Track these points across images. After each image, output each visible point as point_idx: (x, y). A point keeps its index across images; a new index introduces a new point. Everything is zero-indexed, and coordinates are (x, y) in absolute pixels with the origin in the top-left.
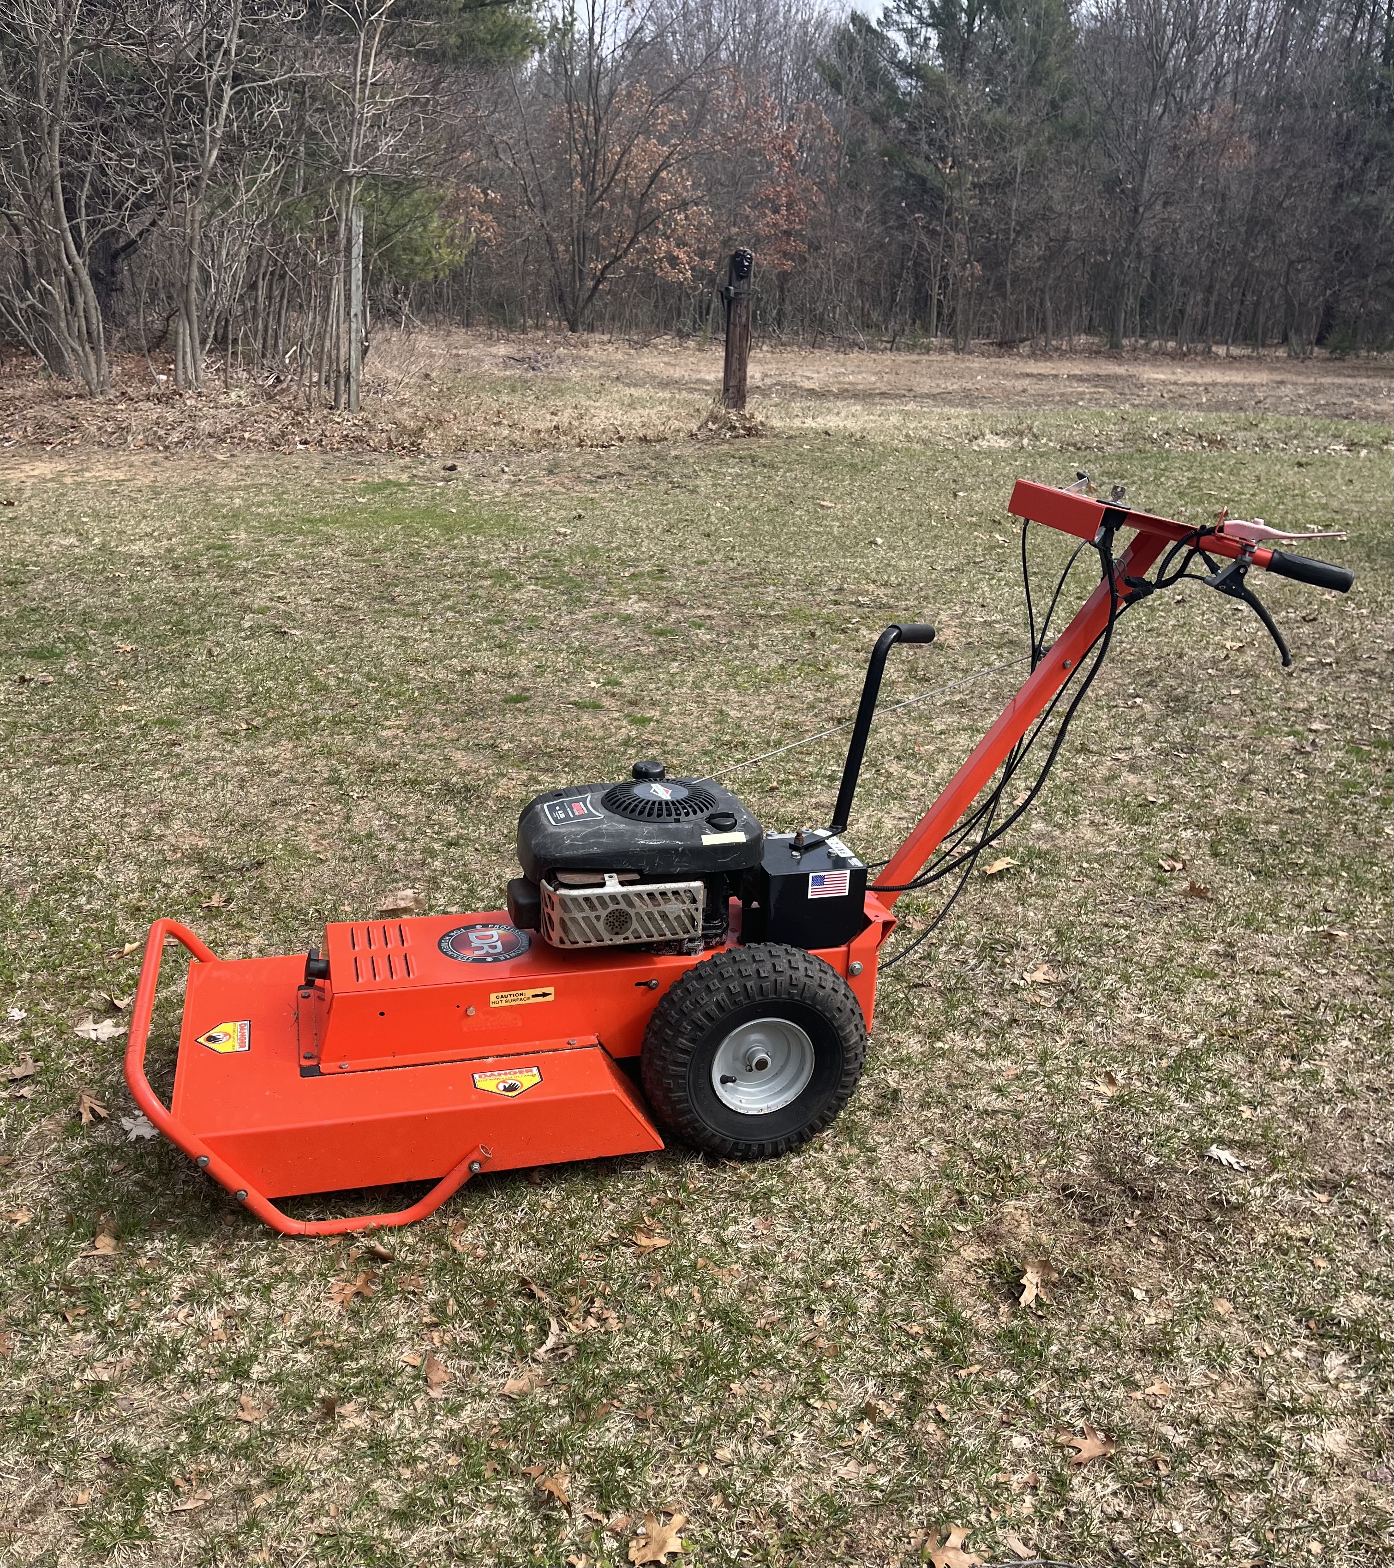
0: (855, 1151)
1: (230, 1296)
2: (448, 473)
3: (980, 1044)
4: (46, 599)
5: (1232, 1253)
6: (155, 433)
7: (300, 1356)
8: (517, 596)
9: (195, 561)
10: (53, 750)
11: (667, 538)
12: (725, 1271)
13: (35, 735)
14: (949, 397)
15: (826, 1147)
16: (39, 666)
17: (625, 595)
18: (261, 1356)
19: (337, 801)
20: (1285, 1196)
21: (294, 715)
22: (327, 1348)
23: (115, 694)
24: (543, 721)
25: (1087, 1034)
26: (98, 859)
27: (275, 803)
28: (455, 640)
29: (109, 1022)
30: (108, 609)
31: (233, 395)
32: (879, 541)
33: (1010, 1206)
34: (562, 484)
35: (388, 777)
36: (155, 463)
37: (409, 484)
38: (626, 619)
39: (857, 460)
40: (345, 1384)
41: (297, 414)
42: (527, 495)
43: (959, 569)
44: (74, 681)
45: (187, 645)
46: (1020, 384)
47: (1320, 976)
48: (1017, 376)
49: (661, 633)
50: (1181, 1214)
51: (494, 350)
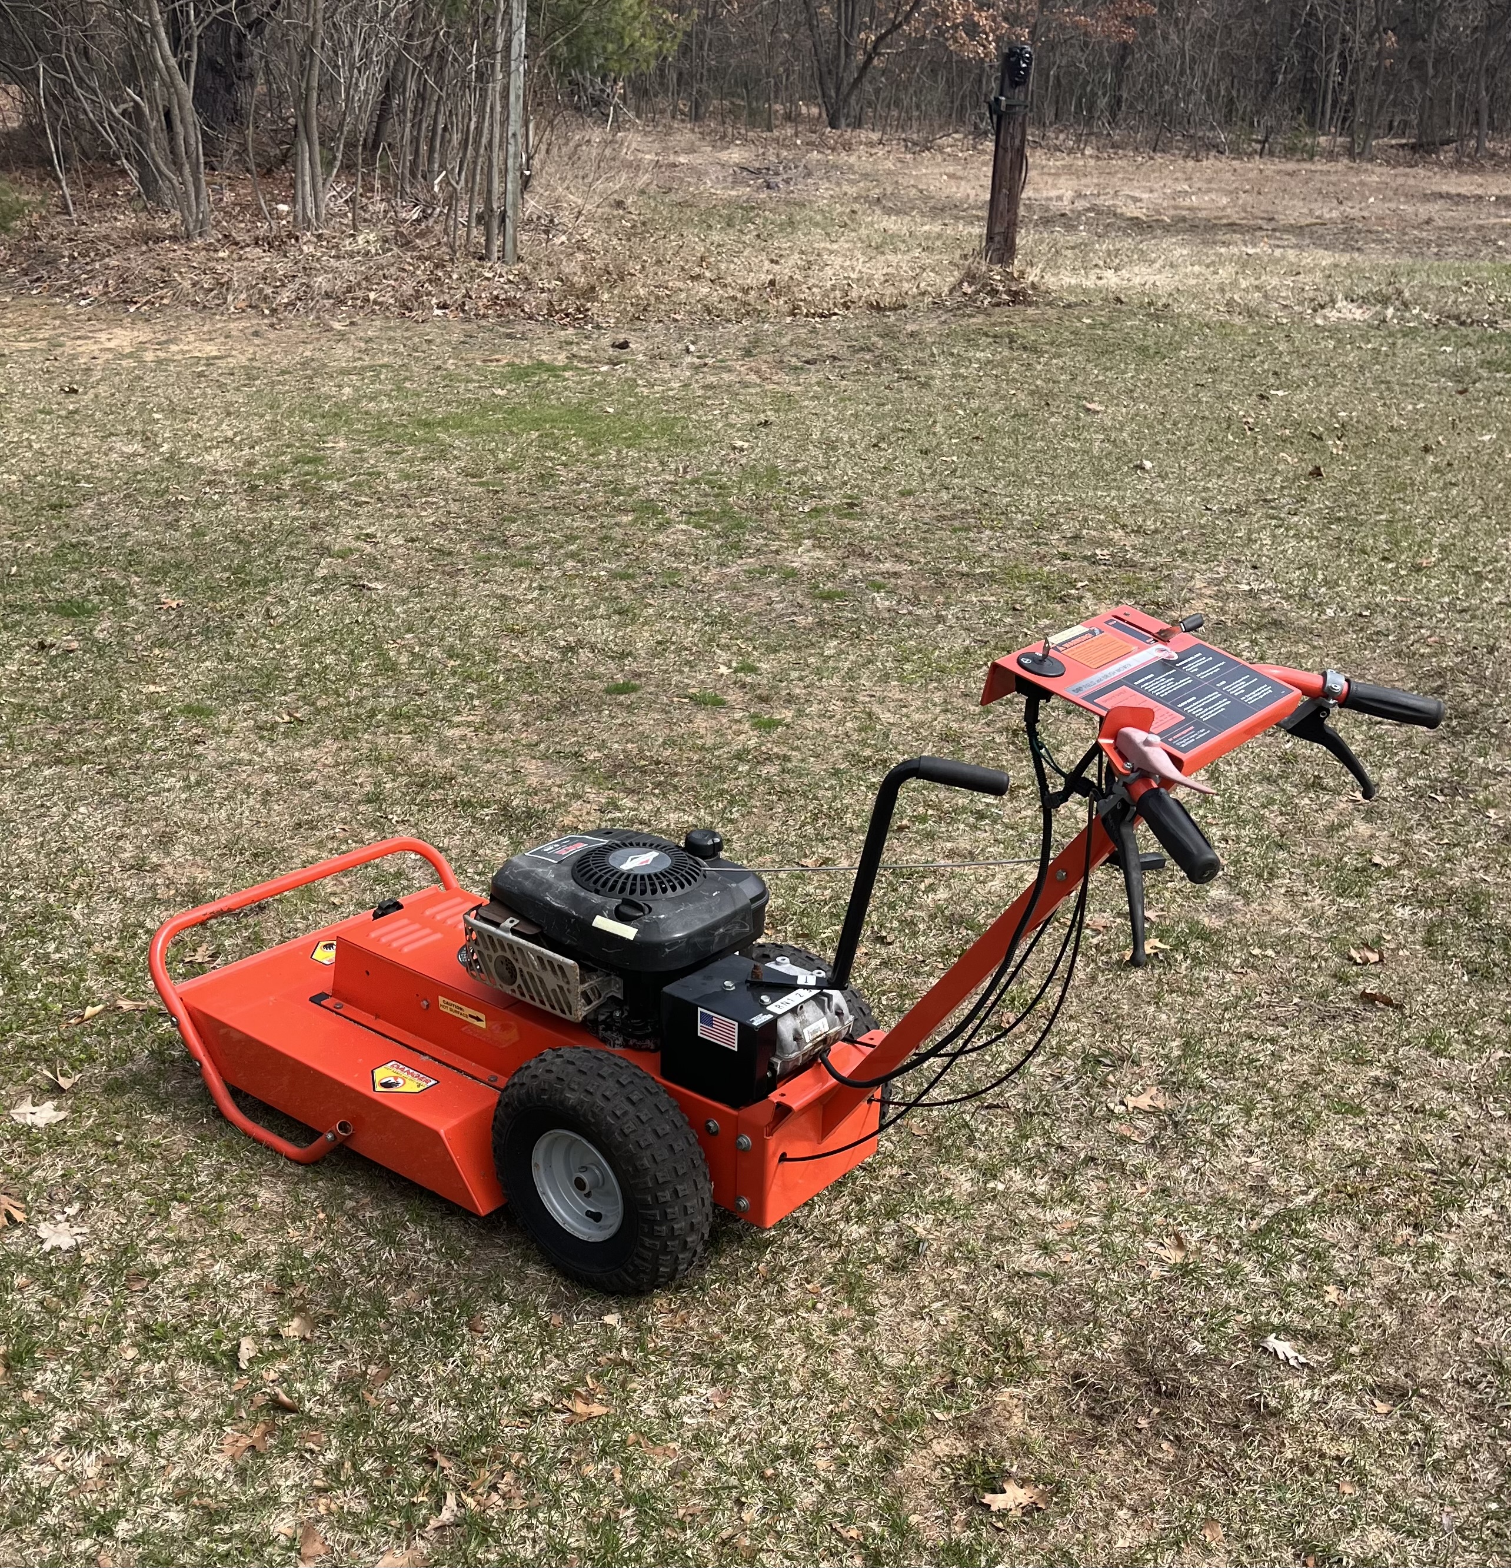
0: (853, 1313)
1: (113, 1441)
2: (616, 352)
3: (1041, 1186)
4: (90, 532)
5: (1250, 1468)
6: (261, 291)
7: (172, 1516)
8: (660, 538)
9: (277, 480)
10: (58, 745)
11: (872, 455)
12: (658, 1450)
13: (41, 722)
14: (1321, 230)
15: (820, 1306)
16: (67, 625)
17: (798, 539)
18: (131, 1512)
19: (371, 825)
20: (1338, 1403)
21: (348, 704)
22: (204, 1507)
23: (145, 669)
24: (646, 721)
25: (1176, 1181)
26: (79, 894)
27: (299, 825)
28: (567, 601)
29: (49, 1105)
30: (161, 547)
31: (360, 239)
32: (1148, 465)
33: (1006, 1394)
34: (758, 372)
35: (437, 795)
36: (256, 334)
37: (565, 368)
38: (789, 576)
39: (1150, 342)
40: (212, 1550)
41: (437, 267)
42: (710, 387)
43: (1240, 511)
44: (101, 649)
45: (243, 601)
46: (1425, 210)
47: (1493, 1120)
48: (1427, 198)
49: (828, 597)
50: (1207, 1417)
51: (724, 156)
